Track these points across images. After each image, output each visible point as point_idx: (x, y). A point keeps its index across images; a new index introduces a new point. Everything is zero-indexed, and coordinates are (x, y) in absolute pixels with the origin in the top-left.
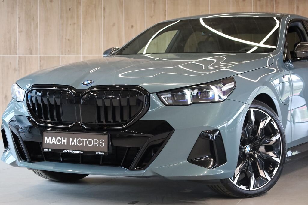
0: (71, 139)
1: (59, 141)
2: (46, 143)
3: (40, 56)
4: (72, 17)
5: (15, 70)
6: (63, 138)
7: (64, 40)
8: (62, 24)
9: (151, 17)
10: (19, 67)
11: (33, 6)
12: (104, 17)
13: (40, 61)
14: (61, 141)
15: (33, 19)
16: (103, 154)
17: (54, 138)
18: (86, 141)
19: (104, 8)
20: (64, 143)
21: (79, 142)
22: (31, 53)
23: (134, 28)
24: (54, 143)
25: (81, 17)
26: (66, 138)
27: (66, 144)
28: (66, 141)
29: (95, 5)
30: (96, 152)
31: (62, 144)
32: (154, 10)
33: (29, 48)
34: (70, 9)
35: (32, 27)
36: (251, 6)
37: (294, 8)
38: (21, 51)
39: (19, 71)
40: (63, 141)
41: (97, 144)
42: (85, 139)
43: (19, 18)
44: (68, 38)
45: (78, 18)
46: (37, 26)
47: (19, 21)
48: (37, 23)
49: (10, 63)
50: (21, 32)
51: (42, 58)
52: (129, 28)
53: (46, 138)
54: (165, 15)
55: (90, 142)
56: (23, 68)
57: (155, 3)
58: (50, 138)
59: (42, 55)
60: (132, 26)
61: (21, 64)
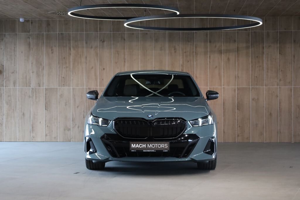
0: (148, 145)
1: (141, 146)
2: (132, 147)
3: (45, 88)
4: (66, 63)
5: (30, 97)
6: (143, 145)
7: (60, 78)
8: (59, 67)
9: (116, 63)
10: (32, 95)
11: (41, 56)
12: (86, 63)
13: (45, 91)
14: (142, 146)
15: (41, 64)
16: (167, 151)
17: (137, 145)
18: (157, 145)
19: (86, 57)
20: (144, 147)
21: (153, 146)
22: (40, 86)
23: (105, 70)
24: (137, 147)
25: (72, 63)
26: (145, 145)
27: (145, 147)
28: (145, 146)
29: (80, 55)
30: (163, 150)
31: (143, 147)
32: (118, 58)
33: (38, 83)
34: (64, 58)
35: (40, 69)
36: (180, 56)
37: (207, 57)
38: (33, 85)
39: (32, 97)
40: (143, 146)
41: (163, 146)
42: (156, 145)
43: (32, 63)
44: (63, 76)
45: (69, 63)
46: (43, 69)
47: (32, 66)
48: (44, 67)
49: (26, 92)
50: (33, 72)
51: (46, 89)
52: (102, 70)
53: (132, 145)
54: (125, 62)
55: (159, 146)
56: (34, 95)
57: (118, 54)
58: (135, 145)
59: (46, 87)
60: (104, 69)
61: (33, 93)
